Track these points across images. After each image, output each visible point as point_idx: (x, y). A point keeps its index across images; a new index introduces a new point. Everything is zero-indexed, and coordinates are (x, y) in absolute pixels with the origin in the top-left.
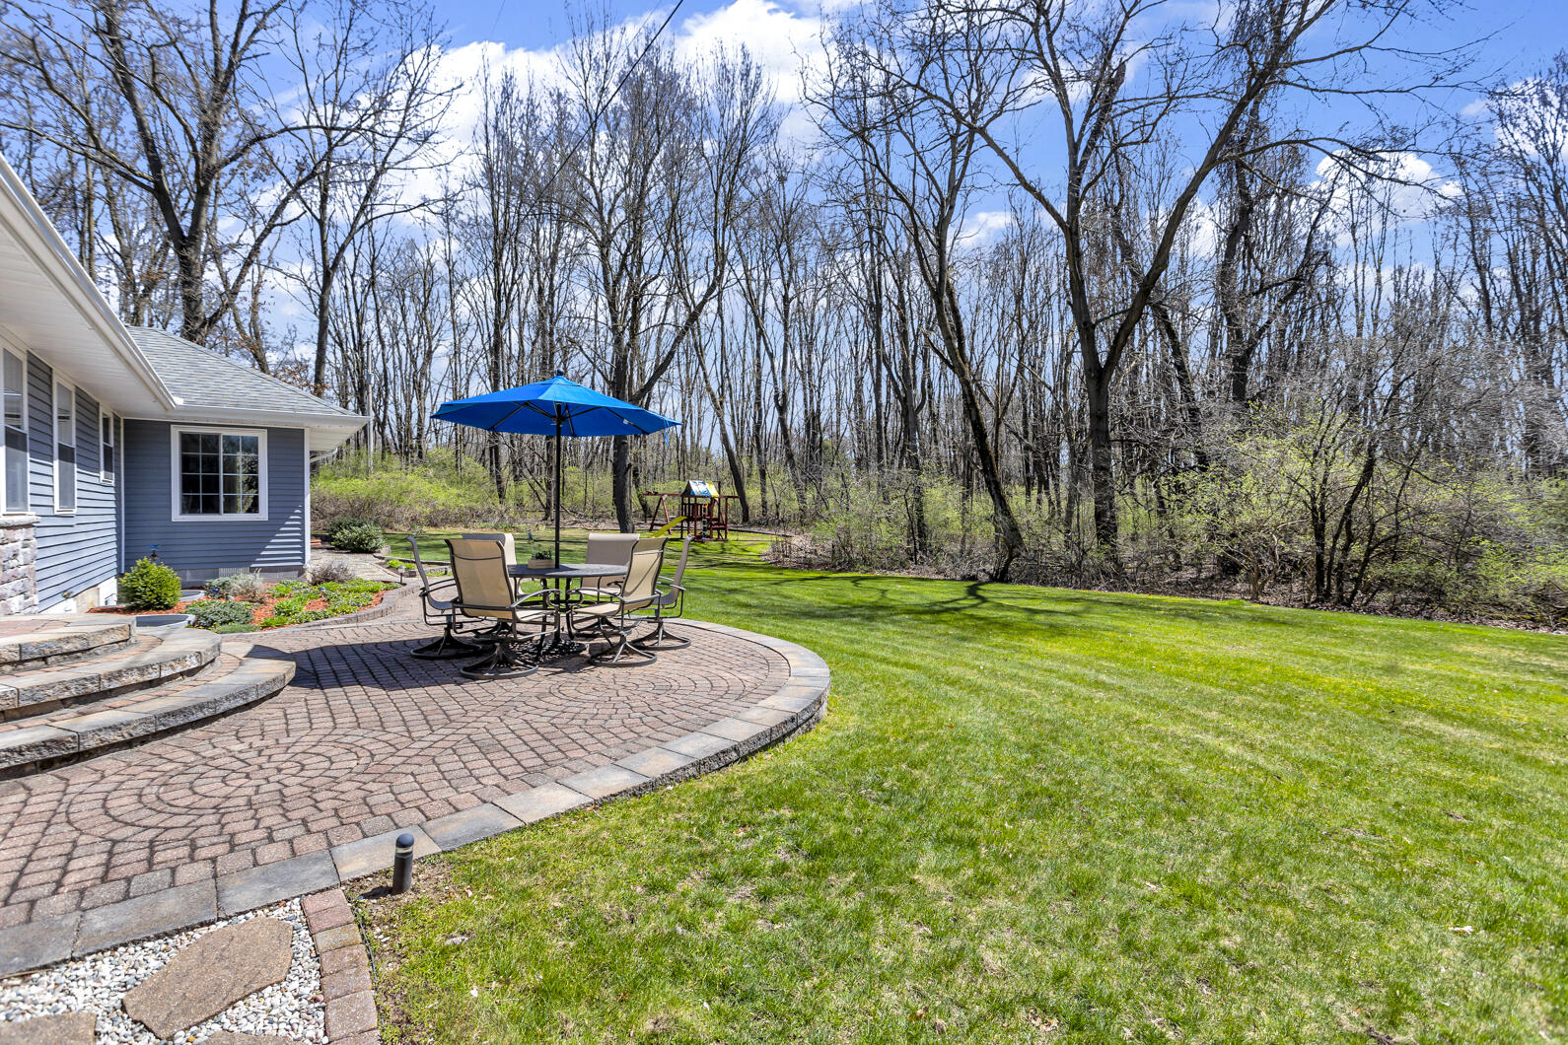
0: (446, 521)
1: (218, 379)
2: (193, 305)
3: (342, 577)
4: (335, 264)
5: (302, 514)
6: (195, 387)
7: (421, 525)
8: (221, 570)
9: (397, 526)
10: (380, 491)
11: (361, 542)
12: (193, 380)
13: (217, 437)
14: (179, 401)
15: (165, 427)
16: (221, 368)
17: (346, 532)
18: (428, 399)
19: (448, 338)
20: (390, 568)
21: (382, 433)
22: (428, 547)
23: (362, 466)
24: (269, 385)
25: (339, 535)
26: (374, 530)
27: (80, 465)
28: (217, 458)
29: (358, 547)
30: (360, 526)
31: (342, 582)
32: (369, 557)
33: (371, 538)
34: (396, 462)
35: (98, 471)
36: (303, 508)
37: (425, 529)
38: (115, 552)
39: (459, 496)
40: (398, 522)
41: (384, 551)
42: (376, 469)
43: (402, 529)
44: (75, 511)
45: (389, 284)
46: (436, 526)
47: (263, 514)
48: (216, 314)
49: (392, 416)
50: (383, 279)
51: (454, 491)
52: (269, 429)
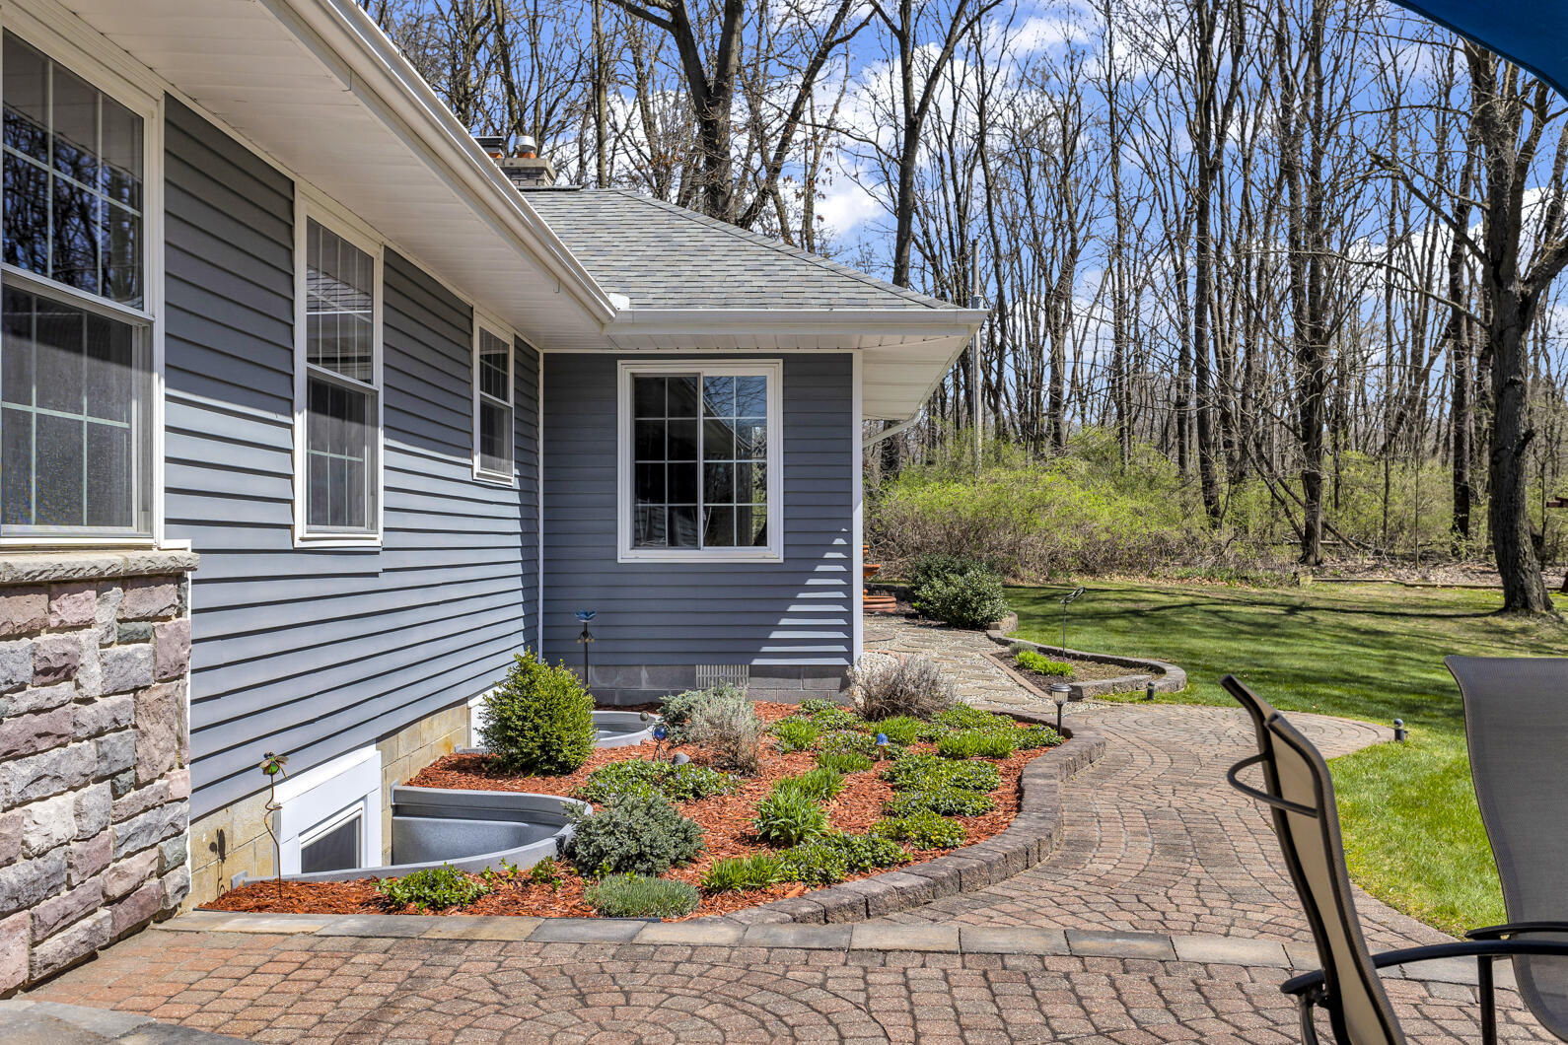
0: (1111, 563)
1: (697, 261)
2: (720, 200)
3: (926, 702)
4: (924, 105)
5: (848, 549)
6: (659, 276)
7: (1066, 571)
8: (701, 672)
9: (1024, 572)
10: (994, 507)
11: (965, 604)
12: (657, 265)
13: (695, 378)
14: (621, 302)
15: (606, 364)
16: (708, 241)
17: (938, 584)
18: (1069, 342)
19: (1106, 225)
20: (1020, 667)
21: (996, 409)
22: (1084, 616)
23: (967, 460)
24: (789, 262)
25: (925, 591)
26: (990, 583)
27: (391, 430)
28: (695, 424)
29: (961, 616)
30: (962, 572)
31: (924, 714)
32: (978, 637)
33: (982, 596)
34: (1017, 454)
35: (468, 452)
36: (849, 536)
37: (1076, 579)
38: (520, 625)
39: (1137, 512)
40: (1025, 565)
41: (1007, 625)
42: (988, 465)
43: (1031, 577)
44: (379, 539)
45: (1005, 145)
46: (1093, 572)
47: (773, 552)
48: (749, 212)
49: (1009, 374)
50: (997, 141)
51: (1127, 503)
52: (789, 360)
